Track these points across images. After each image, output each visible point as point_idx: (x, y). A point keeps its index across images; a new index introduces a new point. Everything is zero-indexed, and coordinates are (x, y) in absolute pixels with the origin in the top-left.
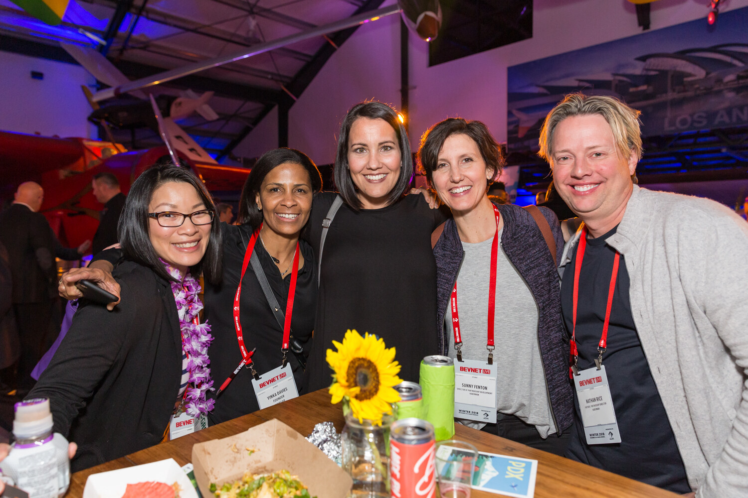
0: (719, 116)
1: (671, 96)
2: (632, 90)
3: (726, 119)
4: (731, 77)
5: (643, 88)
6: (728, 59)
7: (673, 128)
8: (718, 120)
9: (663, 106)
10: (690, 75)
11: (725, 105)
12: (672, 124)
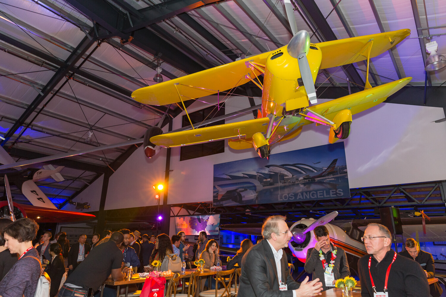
0: (299, 195)
1: (280, 184)
2: (264, 180)
3: (301, 197)
4: (301, 178)
5: (269, 180)
6: (299, 170)
7: (282, 200)
8: (298, 197)
9: (277, 189)
10: (286, 176)
11: (300, 191)
12: (281, 198)
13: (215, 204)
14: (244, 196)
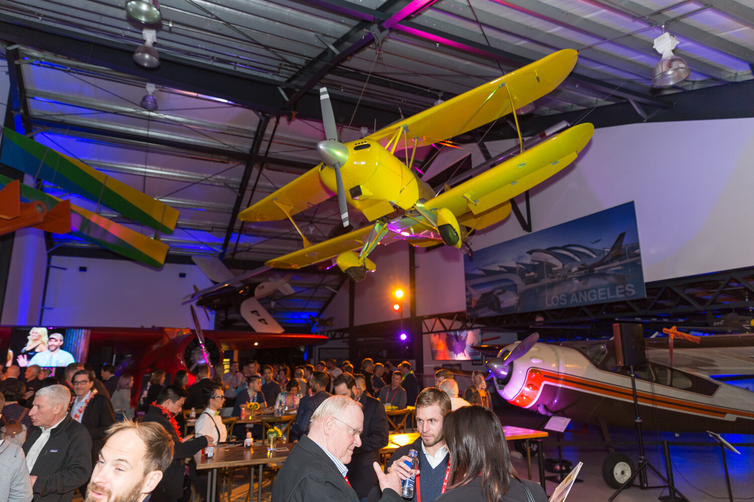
0: (572, 297)
1: (547, 281)
2: (527, 275)
3: (576, 300)
4: (575, 269)
5: (532, 274)
6: (572, 255)
7: (550, 305)
8: (572, 300)
9: (542, 288)
10: (555, 266)
11: (575, 289)
12: (550, 303)
13: (469, 314)
14: (503, 302)
